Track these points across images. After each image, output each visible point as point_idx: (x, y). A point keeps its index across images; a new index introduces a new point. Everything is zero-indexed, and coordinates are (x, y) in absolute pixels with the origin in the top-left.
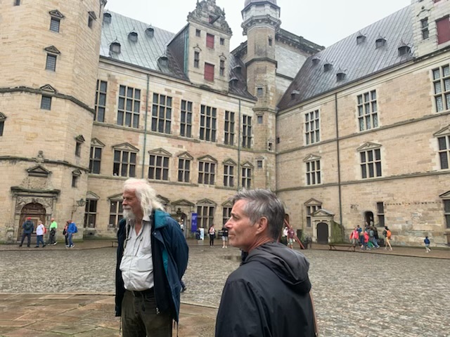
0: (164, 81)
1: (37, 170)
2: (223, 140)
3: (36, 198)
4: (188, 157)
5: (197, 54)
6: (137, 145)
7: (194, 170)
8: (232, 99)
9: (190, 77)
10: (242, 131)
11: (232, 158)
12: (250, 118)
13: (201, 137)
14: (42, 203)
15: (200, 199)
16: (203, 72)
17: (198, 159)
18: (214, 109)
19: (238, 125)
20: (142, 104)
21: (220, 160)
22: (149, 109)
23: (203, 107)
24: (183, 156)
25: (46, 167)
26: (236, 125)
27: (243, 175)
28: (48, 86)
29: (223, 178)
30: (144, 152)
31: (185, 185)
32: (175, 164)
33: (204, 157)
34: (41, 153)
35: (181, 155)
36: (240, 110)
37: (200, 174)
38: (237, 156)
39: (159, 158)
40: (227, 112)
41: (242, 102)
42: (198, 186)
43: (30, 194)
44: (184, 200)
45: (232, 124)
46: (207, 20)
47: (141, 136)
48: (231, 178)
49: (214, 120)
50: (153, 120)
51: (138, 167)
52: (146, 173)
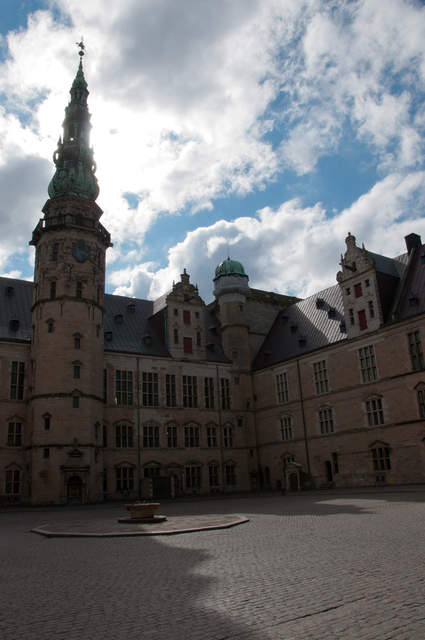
0: (151, 361)
1: (74, 452)
2: (205, 404)
3: (75, 473)
4: (174, 424)
5: (176, 331)
6: (133, 419)
7: (181, 436)
8: (210, 366)
9: (171, 353)
10: (221, 394)
11: (213, 419)
12: (227, 381)
13: (185, 405)
14: (79, 476)
15: (187, 461)
16: (182, 346)
17: (184, 425)
18: (195, 378)
19: (217, 389)
20: (134, 383)
21: (203, 424)
22: (140, 387)
23: (184, 377)
24: (170, 424)
25: (80, 449)
26: (215, 389)
27: (225, 434)
28: (76, 390)
29: (207, 439)
30: (139, 425)
31: (174, 450)
33: (189, 423)
34: (75, 440)
35: (168, 423)
36: (218, 374)
37: (187, 439)
38: (218, 418)
39: (151, 428)
40: (206, 379)
41: (219, 367)
42: (184, 449)
43: (72, 470)
44: (174, 463)
45: (212, 389)
46: (182, 299)
47: (135, 411)
48: (214, 439)
49: (195, 387)
50: (144, 396)
51: (135, 438)
52: (142, 443)
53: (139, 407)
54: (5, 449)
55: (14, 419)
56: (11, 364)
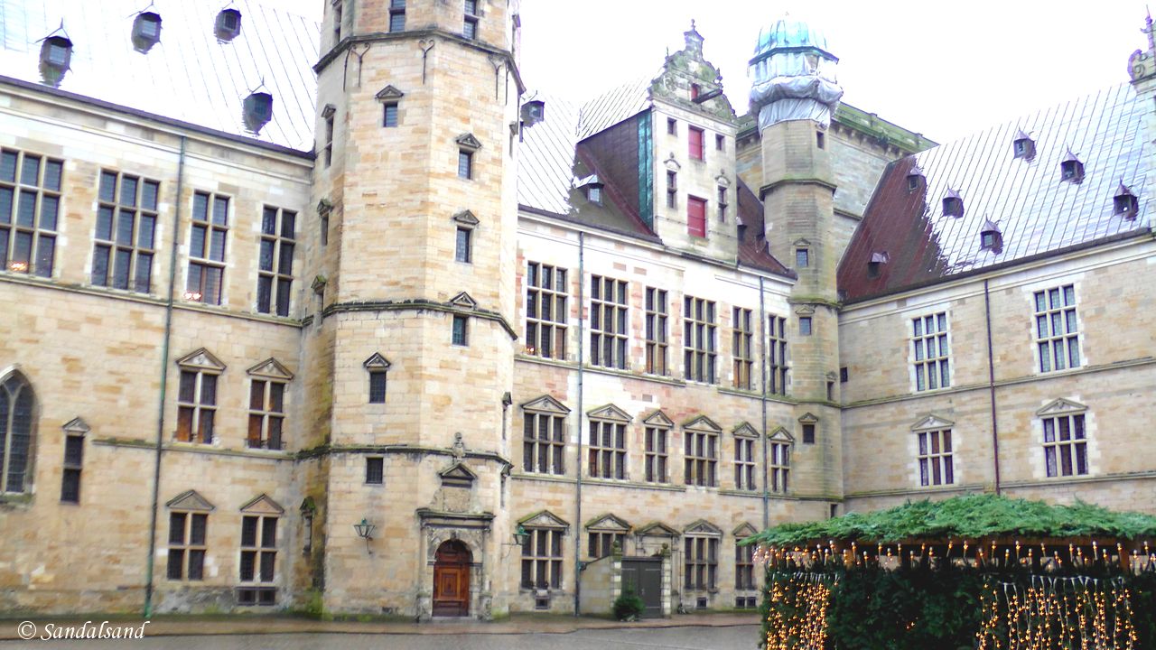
0: (612, 246)
1: (454, 473)
2: (732, 376)
3: (457, 530)
4: (663, 423)
5: (671, 175)
6: (565, 398)
7: (677, 452)
8: (745, 279)
9: (660, 233)
10: (768, 354)
11: (750, 419)
12: (782, 320)
13: (688, 374)
14: (466, 541)
15: (690, 521)
16: (685, 219)
17: (684, 426)
18: (711, 304)
20: (571, 302)
21: (728, 427)
22: (584, 313)
23: (688, 300)
24: (653, 421)
26: (755, 339)
27: (774, 460)
28: (464, 297)
29: (733, 467)
30: (580, 416)
31: (660, 489)
32: (638, 441)
33: (694, 422)
34: (459, 437)
35: (650, 417)
36: (762, 302)
37: (689, 463)
38: (760, 414)
39: (608, 426)
40: (737, 310)
41: (766, 284)
42: (684, 490)
43: (447, 522)
44: (659, 525)
45: (748, 337)
46: (687, 95)
47: (572, 378)
48: (750, 468)
49: (712, 329)
50: (595, 337)
51: (570, 450)
52: (585, 464)
53: (580, 369)
54: (240, 454)
55: (265, 371)
56: (260, 211)
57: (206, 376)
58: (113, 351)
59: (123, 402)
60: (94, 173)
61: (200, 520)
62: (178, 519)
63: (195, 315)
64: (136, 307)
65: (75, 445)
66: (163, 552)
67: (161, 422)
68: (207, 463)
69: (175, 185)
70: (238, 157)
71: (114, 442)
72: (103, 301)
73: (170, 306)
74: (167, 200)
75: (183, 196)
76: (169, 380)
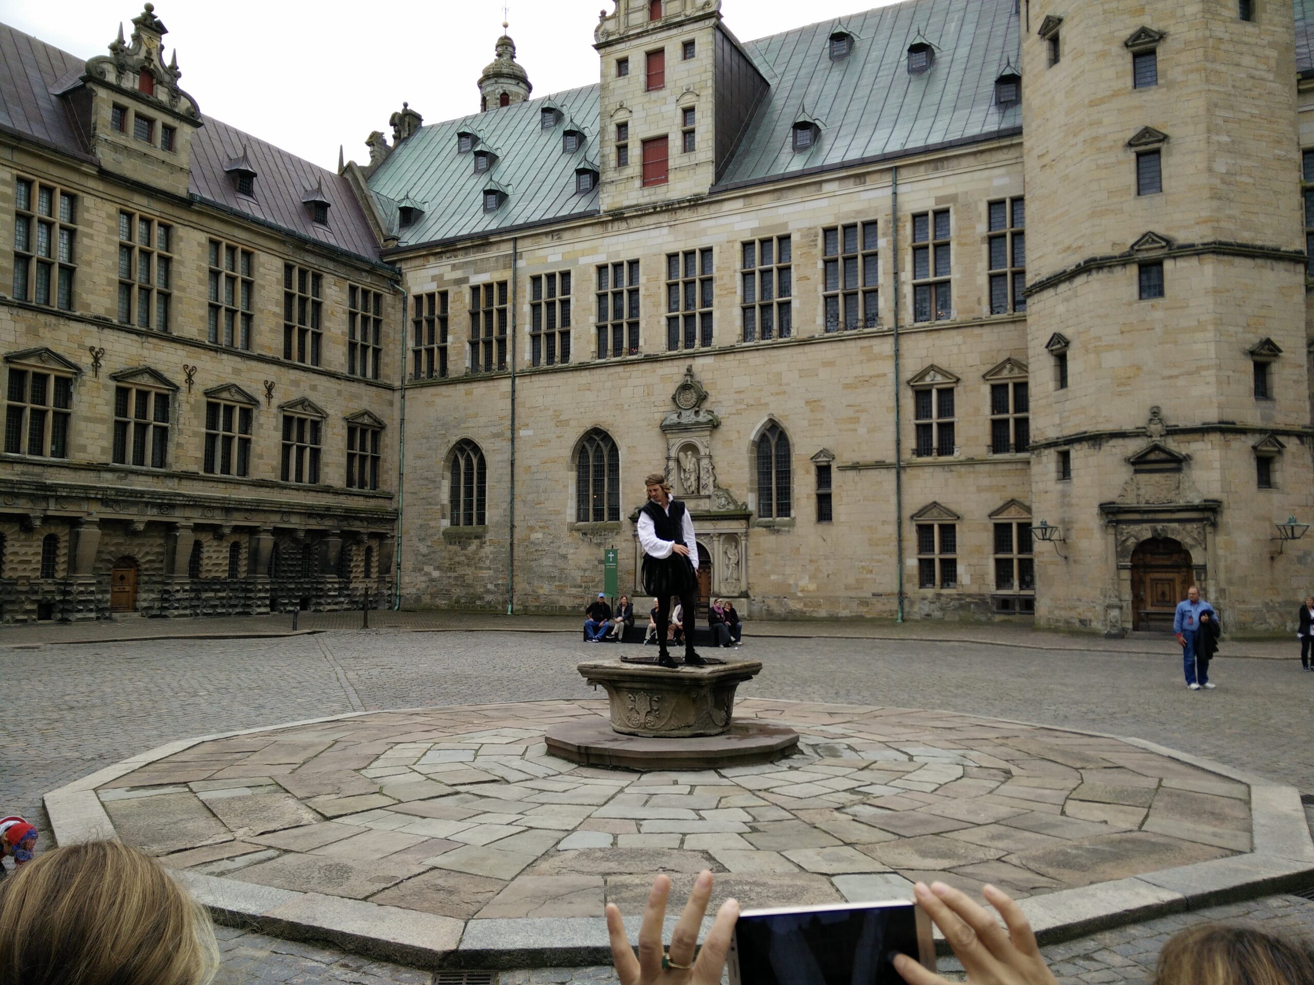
1: (1152, 457)
3: (1159, 526)
14: (1178, 538)
25: (1174, 445)
28: (1149, 237)
34: (1155, 413)
43: (1145, 517)
54: (983, 462)
55: (1005, 373)
56: (983, 208)
57: (940, 391)
58: (847, 386)
59: (862, 430)
60: (816, 235)
61: (948, 531)
62: (925, 531)
63: (923, 336)
64: (865, 343)
65: (824, 474)
66: (912, 562)
67: (898, 442)
68: (949, 475)
69: (890, 217)
70: (954, 162)
71: (856, 467)
72: (835, 345)
73: (897, 333)
74: (884, 235)
75: (900, 224)
76: (903, 401)
